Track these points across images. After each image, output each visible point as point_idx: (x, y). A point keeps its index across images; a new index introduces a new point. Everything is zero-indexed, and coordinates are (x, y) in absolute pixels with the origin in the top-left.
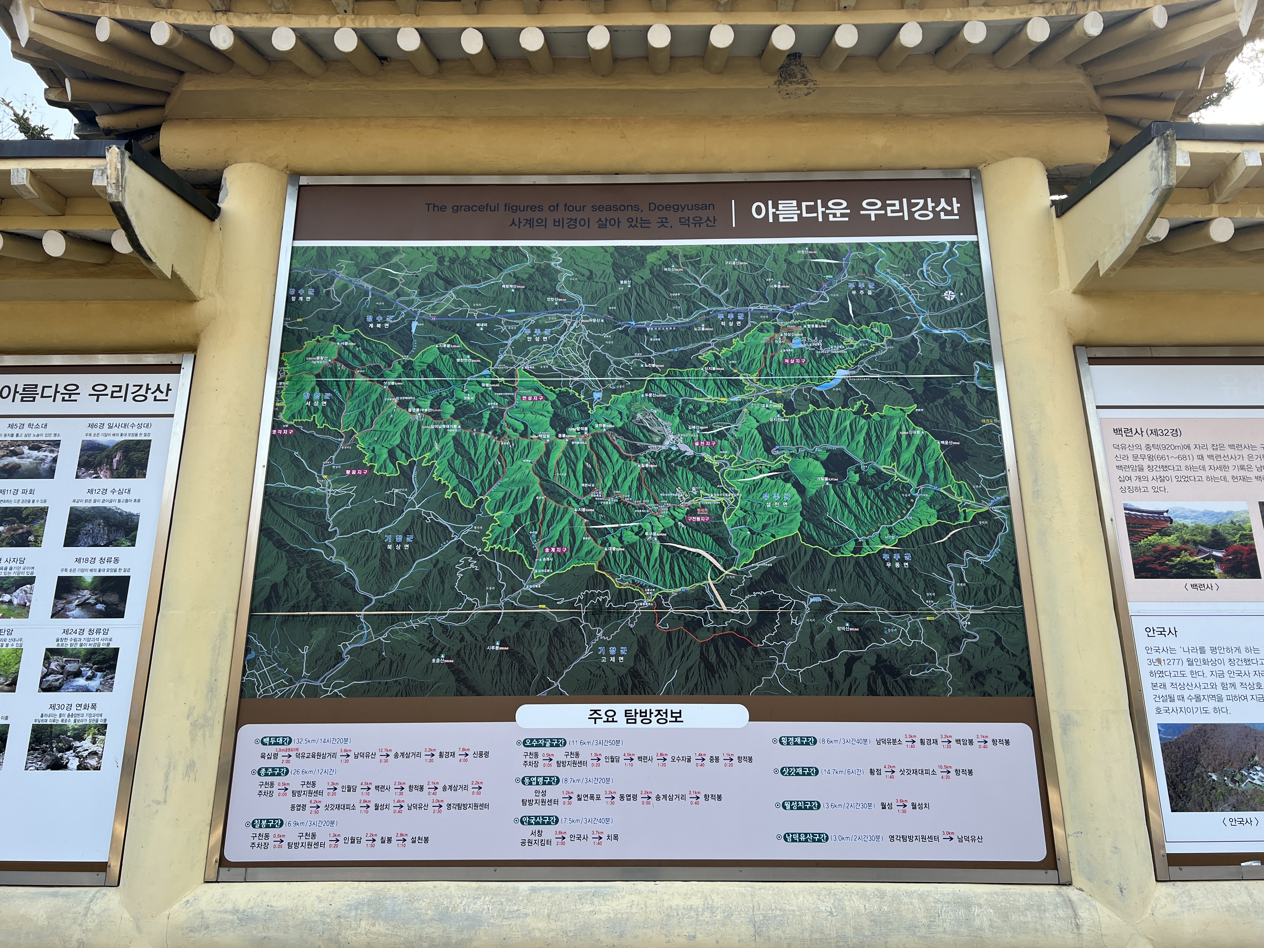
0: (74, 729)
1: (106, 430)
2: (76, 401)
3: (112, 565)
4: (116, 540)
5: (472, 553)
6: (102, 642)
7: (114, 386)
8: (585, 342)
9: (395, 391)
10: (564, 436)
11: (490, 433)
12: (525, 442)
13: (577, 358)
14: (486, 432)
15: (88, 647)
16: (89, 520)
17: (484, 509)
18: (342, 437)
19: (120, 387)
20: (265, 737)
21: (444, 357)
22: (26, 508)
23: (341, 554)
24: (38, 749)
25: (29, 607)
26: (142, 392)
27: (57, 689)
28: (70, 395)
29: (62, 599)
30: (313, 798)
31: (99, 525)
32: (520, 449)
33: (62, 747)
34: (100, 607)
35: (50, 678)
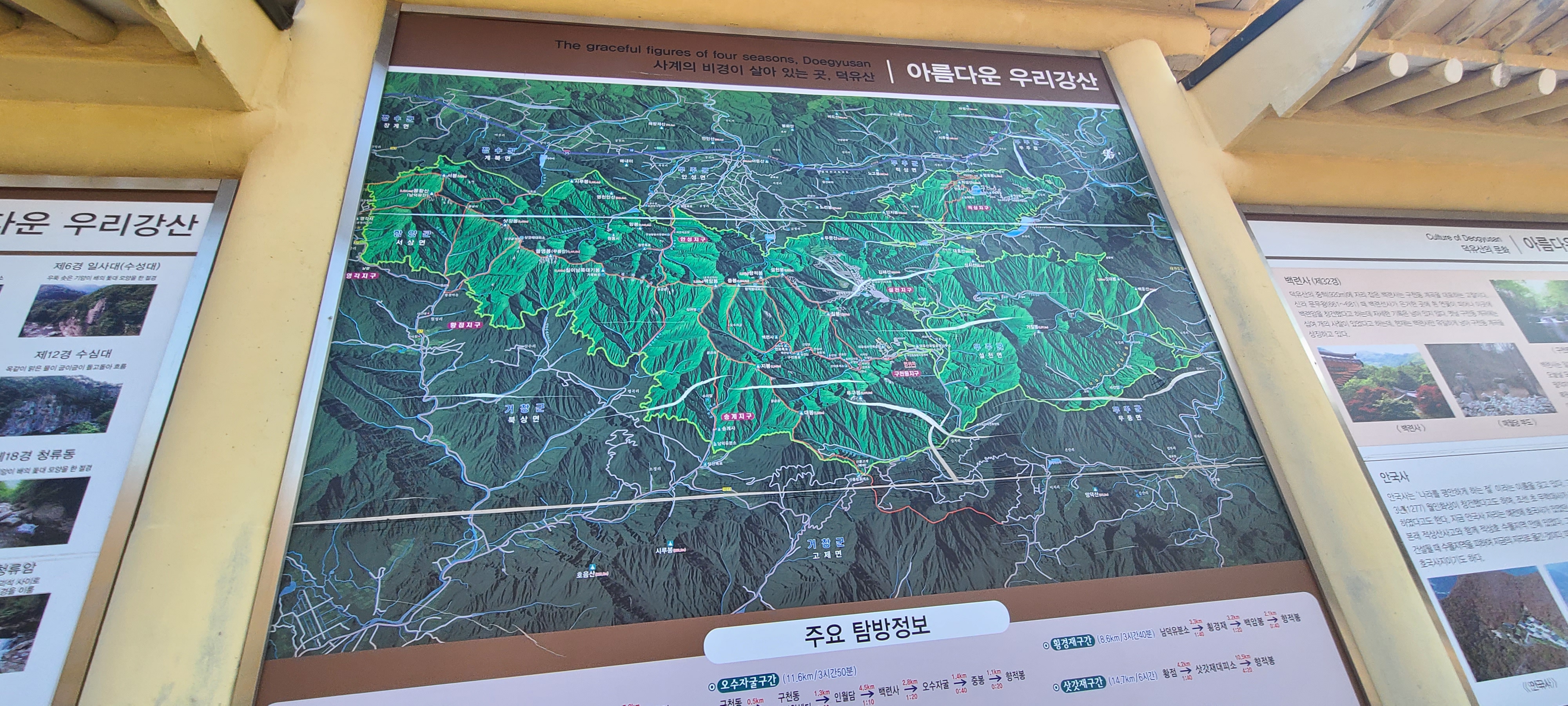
1: (84, 271)
2: (40, 233)
3: (61, 462)
4: (73, 424)
6: (18, 586)
7: (107, 216)
8: (749, 182)
9: (518, 229)
10: (735, 280)
11: (643, 277)
12: (688, 287)
14: (638, 276)
16: (32, 396)
17: (640, 368)
18: (445, 282)
19: (118, 217)
21: (581, 193)
23: (442, 431)
26: (153, 223)
28: (32, 226)
31: (48, 402)
32: (683, 295)
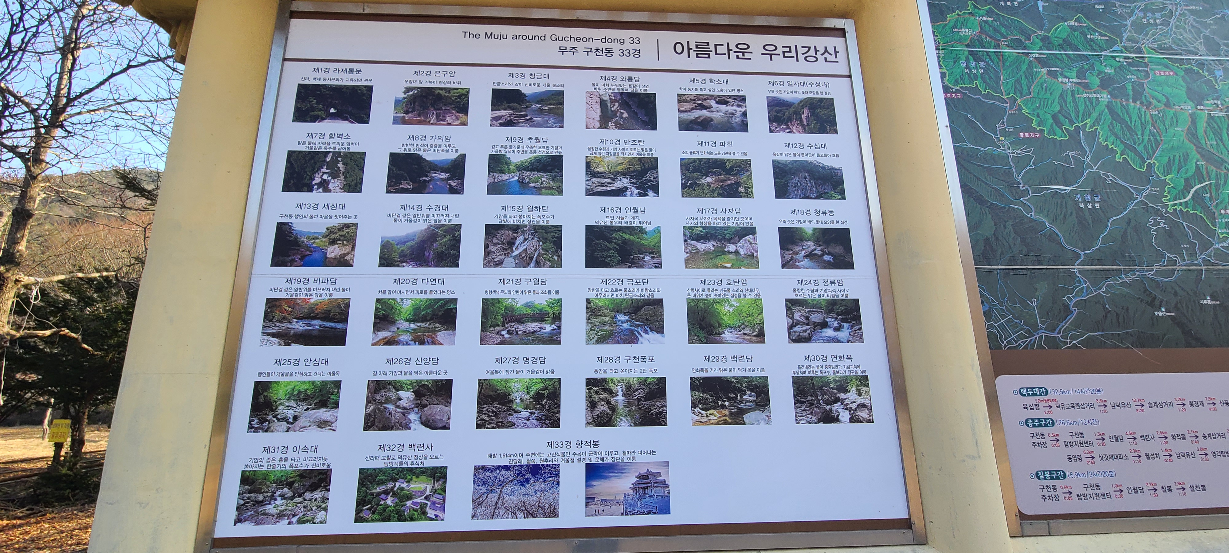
0: (835, 381)
1: (786, 87)
2: (750, 59)
3: (828, 218)
4: (825, 193)
5: (1157, 212)
6: (839, 293)
7: (782, 47)
8: (1193, 26)
9: (1042, 62)
11: (1138, 102)
13: (1191, 39)
14: (1134, 101)
15: (827, 298)
16: (794, 173)
17: (1155, 172)
18: (1006, 103)
19: (790, 47)
20: (1022, 388)
21: (1076, 33)
22: (728, 160)
23: (1040, 211)
24: (805, 402)
25: (757, 257)
26: (812, 53)
27: (808, 340)
28: (743, 53)
29: (788, 250)
30: (1086, 449)
31: (805, 178)
32: (1169, 118)
33: (828, 400)
34: (827, 258)
35: (798, 329)
